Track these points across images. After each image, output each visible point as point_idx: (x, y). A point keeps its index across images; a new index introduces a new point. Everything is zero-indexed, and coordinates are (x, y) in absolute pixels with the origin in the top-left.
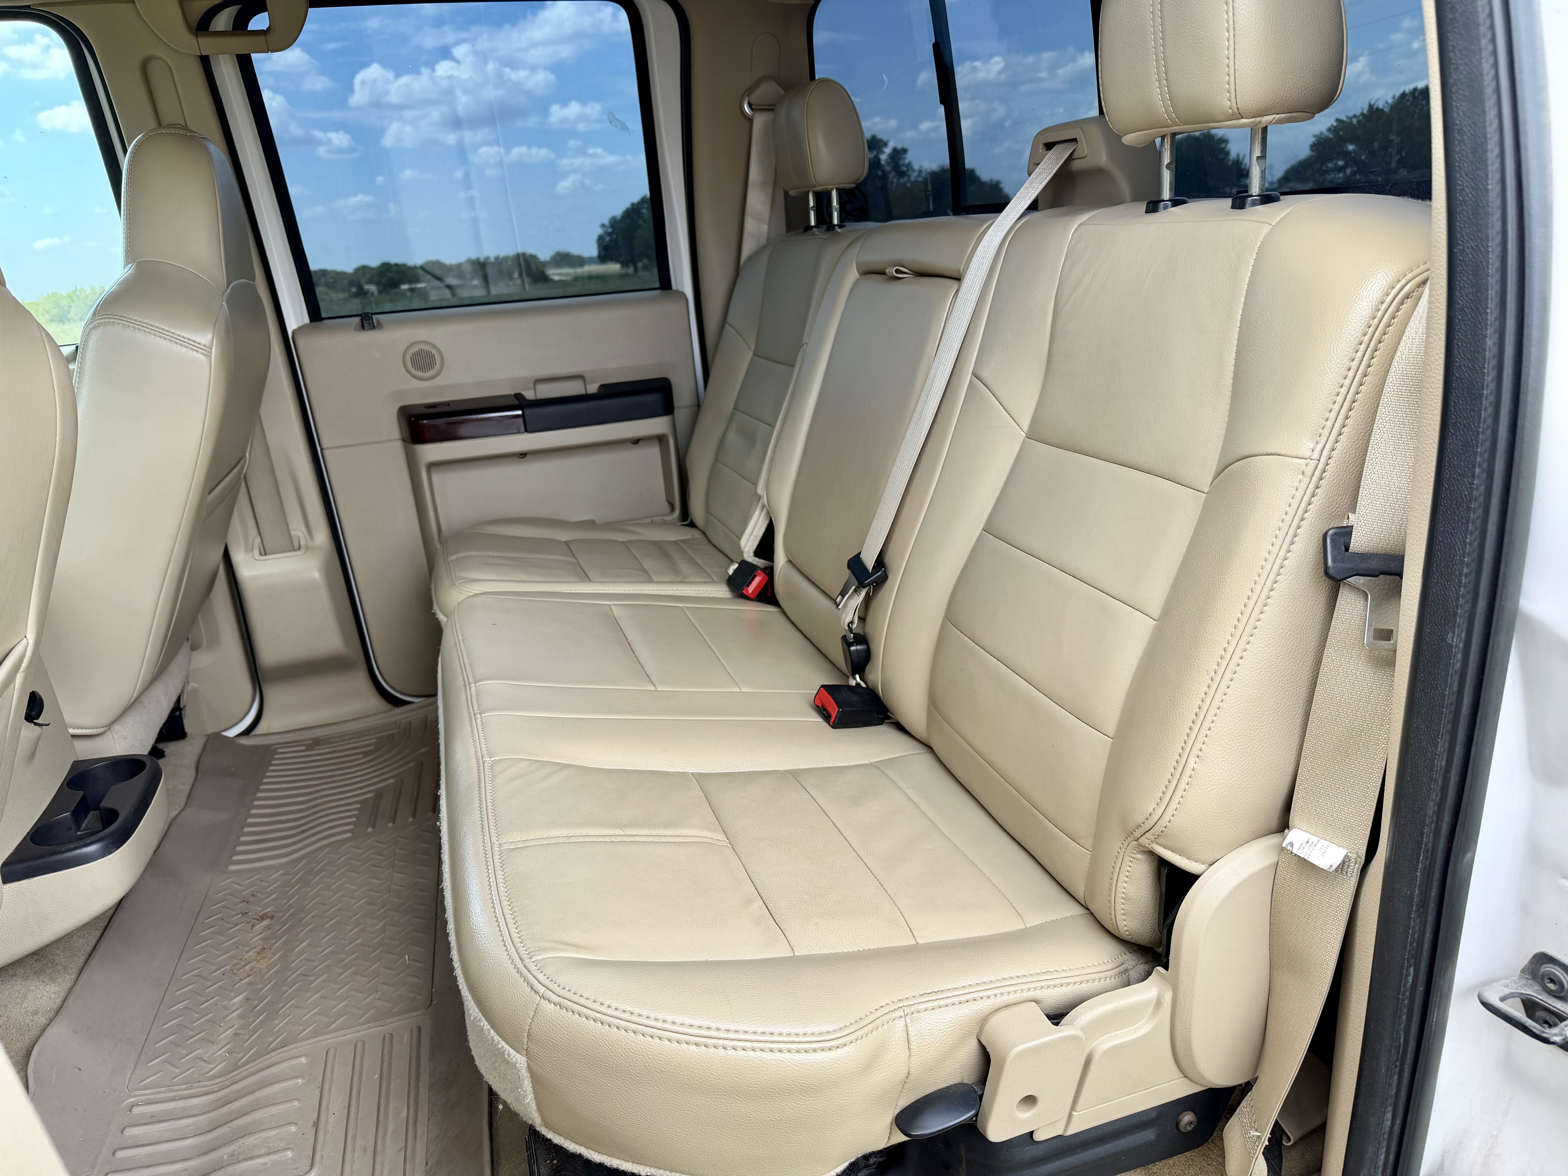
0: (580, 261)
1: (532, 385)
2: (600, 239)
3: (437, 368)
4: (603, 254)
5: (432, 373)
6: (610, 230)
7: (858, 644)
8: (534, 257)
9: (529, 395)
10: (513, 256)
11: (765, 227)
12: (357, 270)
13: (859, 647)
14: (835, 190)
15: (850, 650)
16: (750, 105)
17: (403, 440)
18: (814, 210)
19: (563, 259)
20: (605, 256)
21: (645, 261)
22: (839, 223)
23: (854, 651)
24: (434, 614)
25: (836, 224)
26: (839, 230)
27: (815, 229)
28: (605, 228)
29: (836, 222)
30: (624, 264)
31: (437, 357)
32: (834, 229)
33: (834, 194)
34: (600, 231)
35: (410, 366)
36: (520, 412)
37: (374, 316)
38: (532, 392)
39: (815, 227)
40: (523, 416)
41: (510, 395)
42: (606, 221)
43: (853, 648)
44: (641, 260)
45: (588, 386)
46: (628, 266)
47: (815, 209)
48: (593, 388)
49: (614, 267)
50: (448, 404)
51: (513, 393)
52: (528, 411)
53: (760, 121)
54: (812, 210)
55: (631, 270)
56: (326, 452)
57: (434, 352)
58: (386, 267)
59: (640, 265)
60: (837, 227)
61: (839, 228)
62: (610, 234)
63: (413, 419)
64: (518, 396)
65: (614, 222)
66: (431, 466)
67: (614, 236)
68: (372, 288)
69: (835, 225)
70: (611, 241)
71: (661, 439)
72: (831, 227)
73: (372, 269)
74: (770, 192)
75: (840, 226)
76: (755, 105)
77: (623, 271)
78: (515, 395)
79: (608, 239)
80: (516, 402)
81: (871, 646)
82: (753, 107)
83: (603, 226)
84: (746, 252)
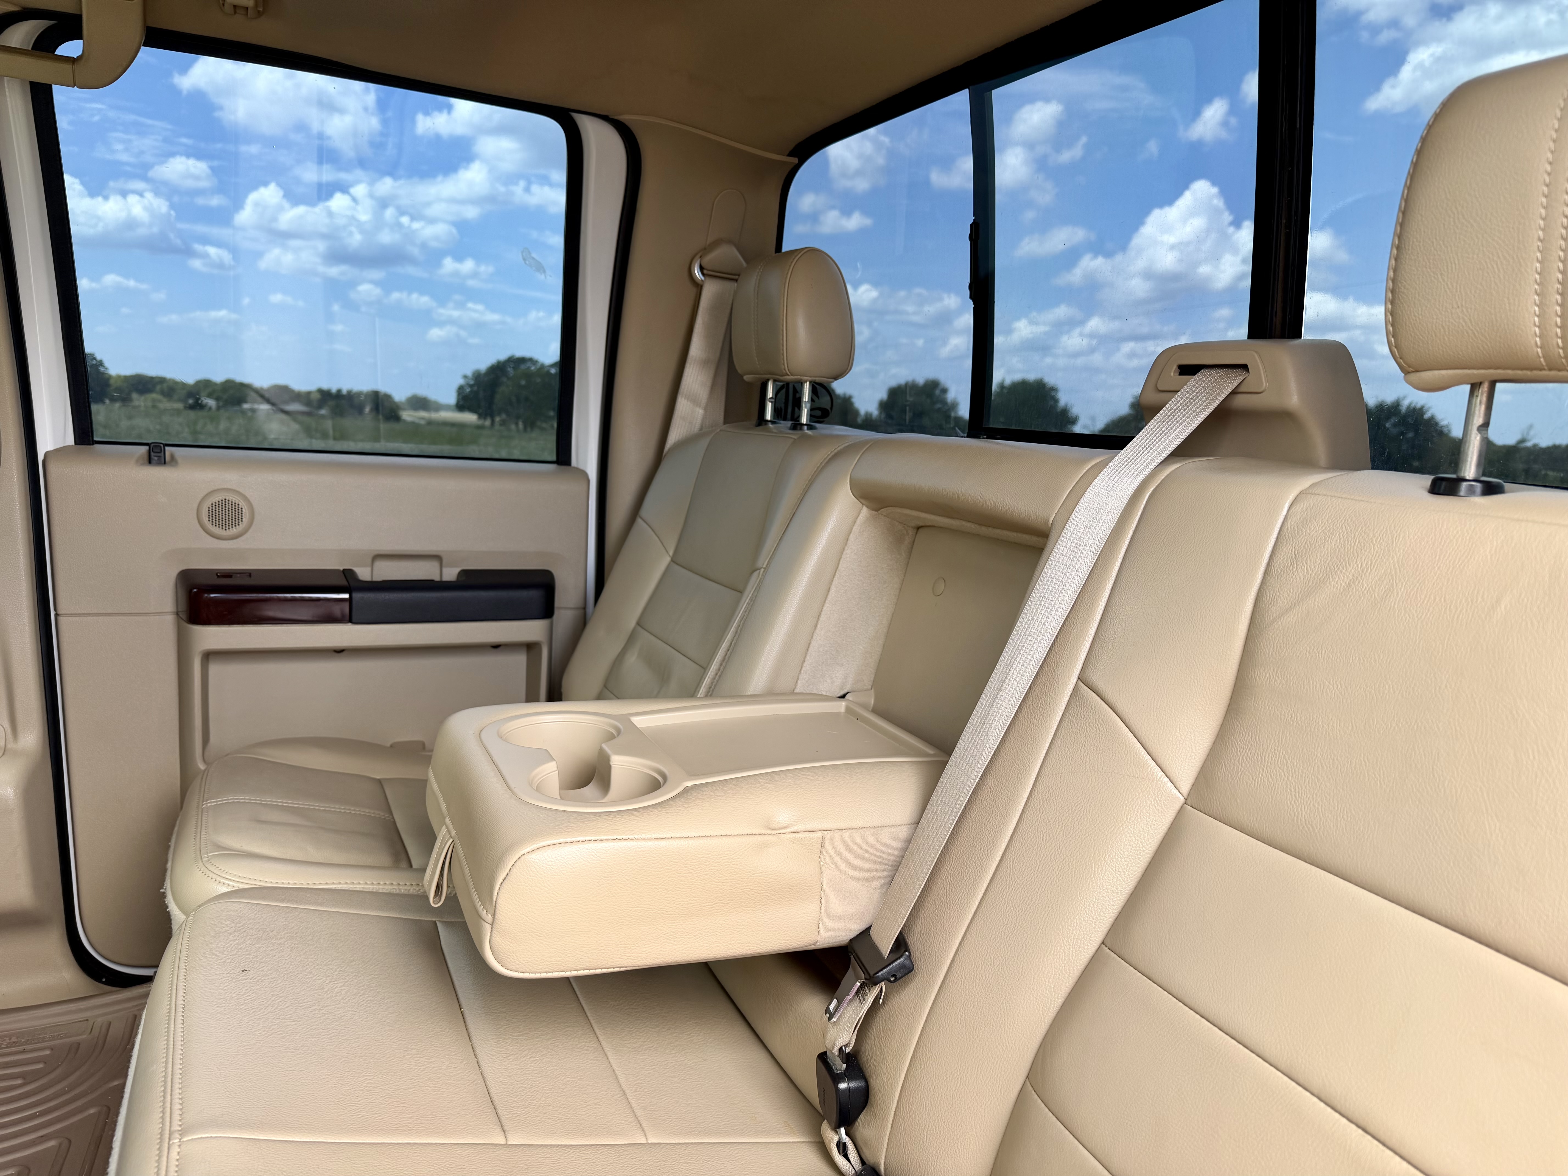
0: (438, 407)
1: (370, 561)
2: (460, 389)
3: (242, 526)
4: (461, 403)
5: (234, 531)
6: (472, 382)
7: (850, 1079)
8: (388, 397)
9: (364, 574)
10: (368, 392)
11: (700, 412)
12: (198, 383)
13: (853, 1084)
14: (808, 383)
15: (837, 1089)
16: (702, 269)
17: (177, 614)
18: (772, 402)
19: (420, 403)
20: (461, 406)
21: (504, 416)
22: (809, 423)
23: (844, 1090)
24: (164, 896)
25: (805, 423)
26: (809, 432)
27: (770, 425)
28: (467, 380)
29: (804, 420)
30: (481, 416)
31: (246, 511)
32: (801, 429)
33: (807, 387)
34: (461, 381)
35: (205, 519)
36: (346, 596)
37: (167, 448)
38: (369, 569)
39: (772, 422)
40: (350, 600)
41: (338, 570)
42: (469, 373)
43: (843, 1086)
44: (499, 414)
45: (445, 570)
46: (485, 418)
47: (773, 400)
48: (450, 574)
49: (470, 418)
50: (249, 573)
51: (341, 569)
52: (357, 596)
53: (710, 290)
54: (770, 402)
55: (488, 422)
56: (61, 619)
57: (242, 504)
58: (229, 385)
59: (497, 419)
60: (805, 427)
61: (808, 429)
62: (471, 386)
63: (195, 590)
64: (348, 573)
65: (477, 376)
66: (209, 656)
67: (475, 388)
68: (211, 403)
69: (803, 425)
70: (471, 392)
71: (531, 648)
72: (797, 425)
73: (215, 384)
74: (712, 372)
75: (810, 427)
76: (707, 270)
77: (480, 422)
78: (344, 570)
79: (468, 390)
80: (343, 582)
81: (873, 1083)
82: (705, 272)
83: (465, 377)
84: (673, 437)
